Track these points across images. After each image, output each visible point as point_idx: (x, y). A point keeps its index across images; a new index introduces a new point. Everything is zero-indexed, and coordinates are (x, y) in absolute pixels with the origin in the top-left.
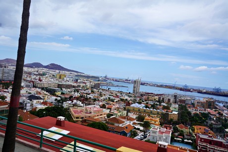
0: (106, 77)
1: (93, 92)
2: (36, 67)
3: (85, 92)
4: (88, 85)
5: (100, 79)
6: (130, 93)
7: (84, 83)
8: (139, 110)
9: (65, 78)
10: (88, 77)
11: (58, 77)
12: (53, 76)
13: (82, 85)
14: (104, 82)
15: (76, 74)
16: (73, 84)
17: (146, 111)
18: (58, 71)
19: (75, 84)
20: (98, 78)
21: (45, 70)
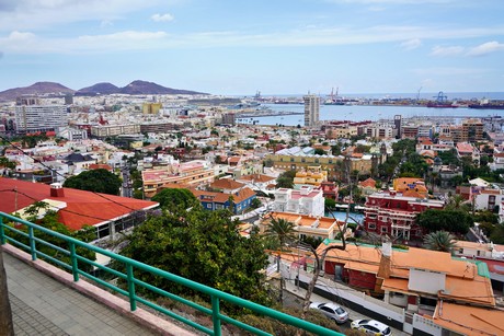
0: (257, 97)
1: (214, 133)
2: (102, 94)
3: (197, 136)
4: (208, 119)
5: (244, 102)
6: (299, 127)
7: (200, 116)
8: (292, 160)
9: (161, 111)
10: (216, 101)
11: (146, 109)
12: (137, 108)
13: (193, 121)
14: (251, 109)
15: (191, 97)
16: (174, 122)
17: (307, 160)
18: (150, 97)
19: (180, 122)
20: (238, 100)
21: (122, 97)
